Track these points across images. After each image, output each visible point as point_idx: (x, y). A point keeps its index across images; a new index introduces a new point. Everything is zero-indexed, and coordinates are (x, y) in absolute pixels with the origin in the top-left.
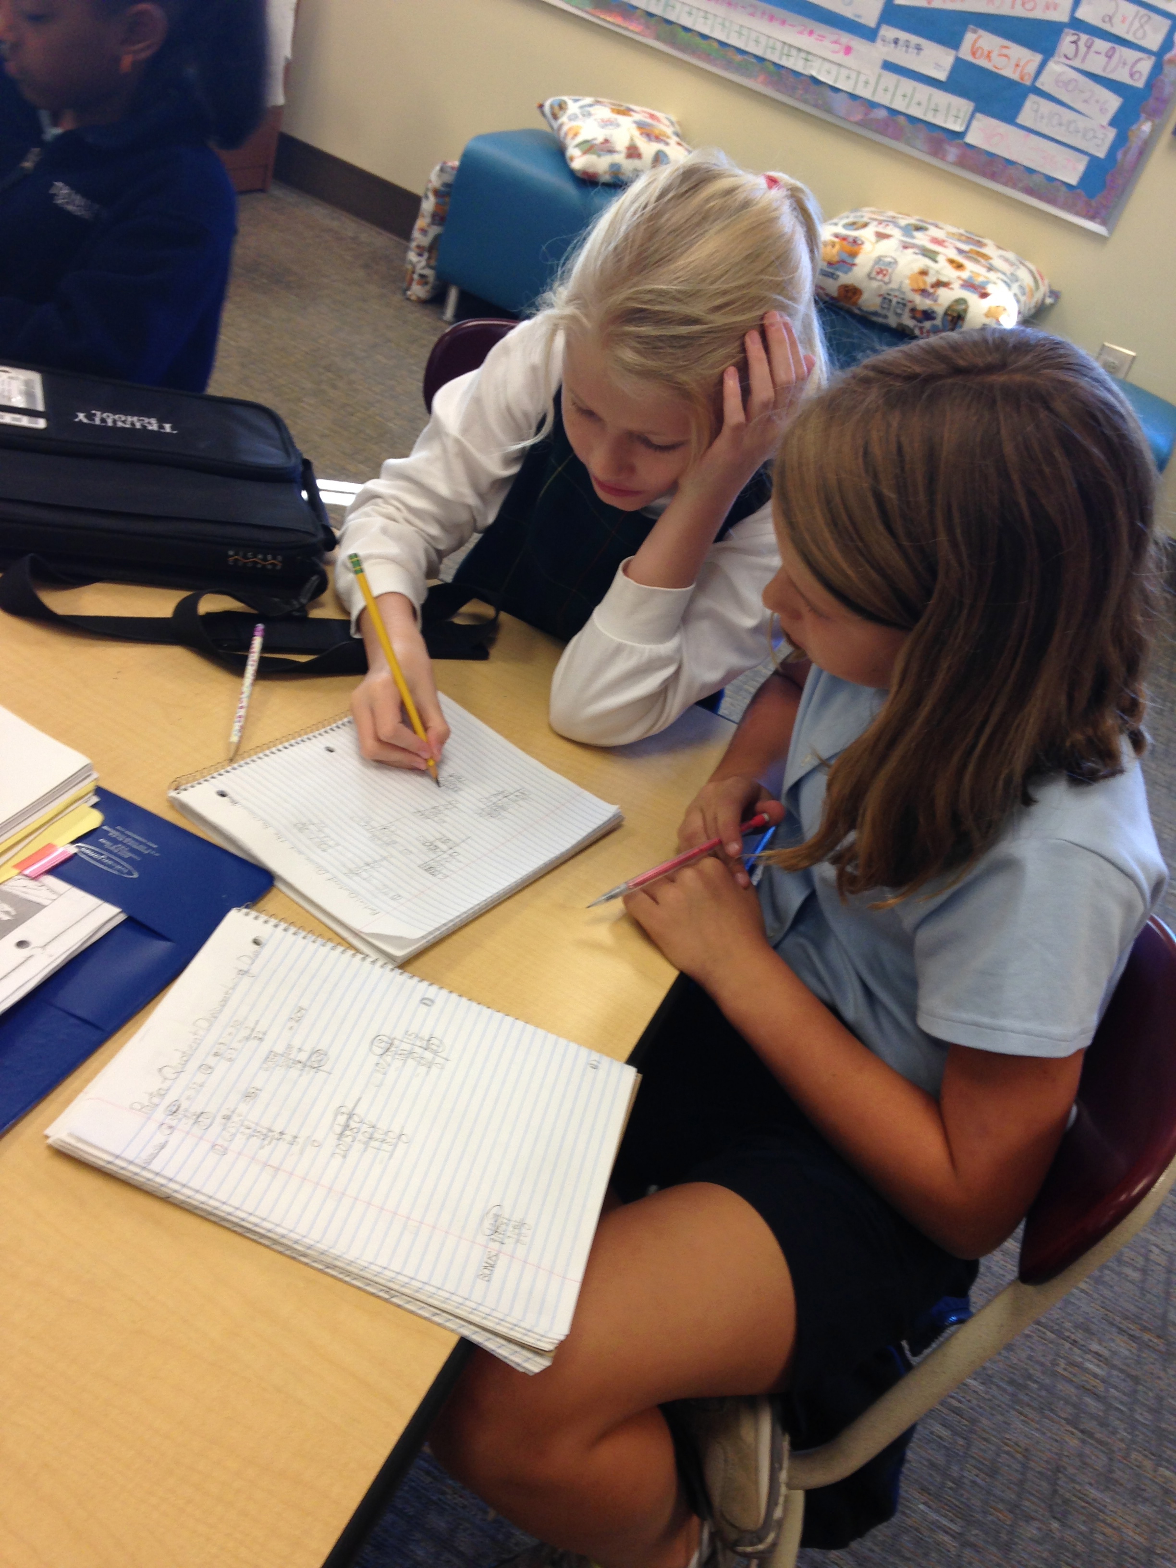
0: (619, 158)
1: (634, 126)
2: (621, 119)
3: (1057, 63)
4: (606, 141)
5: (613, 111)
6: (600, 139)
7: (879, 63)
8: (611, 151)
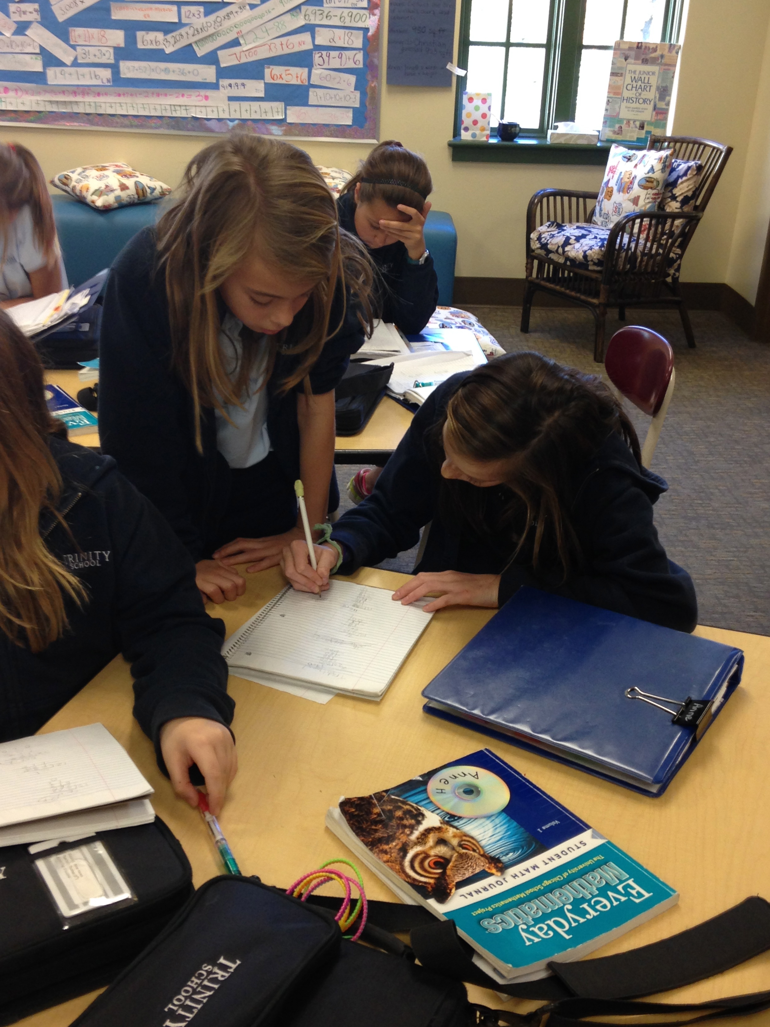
0: (118, 192)
1: (115, 174)
2: (106, 173)
3: (316, 69)
4: (107, 186)
5: (97, 170)
6: (103, 187)
7: (227, 99)
8: (112, 191)
